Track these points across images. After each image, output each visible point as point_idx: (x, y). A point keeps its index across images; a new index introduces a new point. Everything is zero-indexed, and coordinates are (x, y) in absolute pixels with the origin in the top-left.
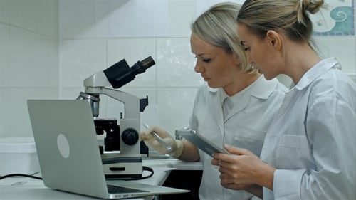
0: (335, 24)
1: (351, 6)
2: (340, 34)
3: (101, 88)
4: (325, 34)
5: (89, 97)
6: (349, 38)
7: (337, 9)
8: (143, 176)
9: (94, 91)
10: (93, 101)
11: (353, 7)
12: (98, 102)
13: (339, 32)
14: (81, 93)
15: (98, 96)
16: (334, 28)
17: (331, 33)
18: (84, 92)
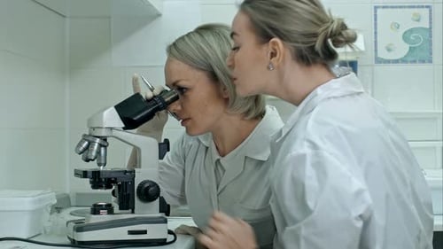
0: (408, 50)
1: (428, 27)
2: (415, 62)
3: (111, 129)
4: (396, 61)
5: (98, 140)
6: (426, 66)
7: (411, 31)
8: (168, 241)
9: (103, 133)
10: (100, 145)
11: (431, 28)
12: (105, 147)
13: (413, 59)
14: (85, 135)
15: (105, 140)
16: (408, 54)
17: (403, 61)
18: (87, 133)
